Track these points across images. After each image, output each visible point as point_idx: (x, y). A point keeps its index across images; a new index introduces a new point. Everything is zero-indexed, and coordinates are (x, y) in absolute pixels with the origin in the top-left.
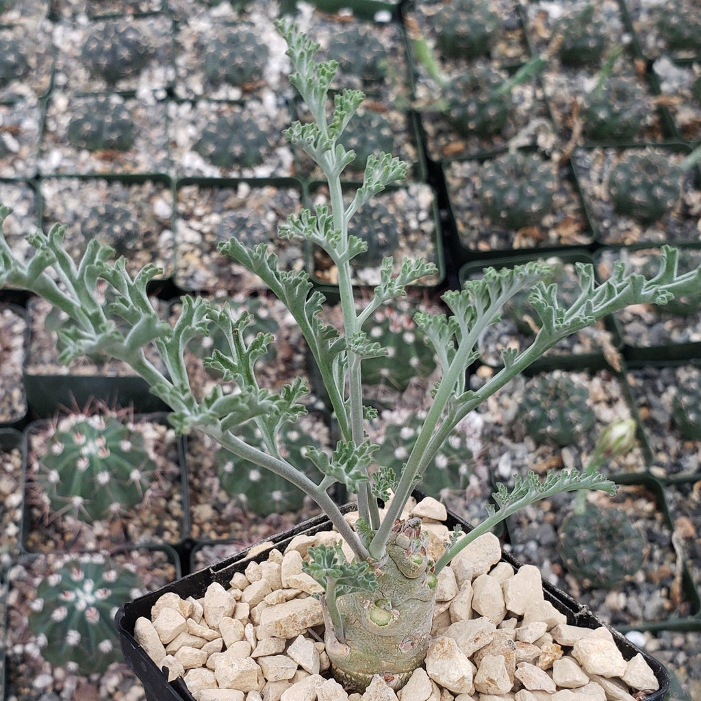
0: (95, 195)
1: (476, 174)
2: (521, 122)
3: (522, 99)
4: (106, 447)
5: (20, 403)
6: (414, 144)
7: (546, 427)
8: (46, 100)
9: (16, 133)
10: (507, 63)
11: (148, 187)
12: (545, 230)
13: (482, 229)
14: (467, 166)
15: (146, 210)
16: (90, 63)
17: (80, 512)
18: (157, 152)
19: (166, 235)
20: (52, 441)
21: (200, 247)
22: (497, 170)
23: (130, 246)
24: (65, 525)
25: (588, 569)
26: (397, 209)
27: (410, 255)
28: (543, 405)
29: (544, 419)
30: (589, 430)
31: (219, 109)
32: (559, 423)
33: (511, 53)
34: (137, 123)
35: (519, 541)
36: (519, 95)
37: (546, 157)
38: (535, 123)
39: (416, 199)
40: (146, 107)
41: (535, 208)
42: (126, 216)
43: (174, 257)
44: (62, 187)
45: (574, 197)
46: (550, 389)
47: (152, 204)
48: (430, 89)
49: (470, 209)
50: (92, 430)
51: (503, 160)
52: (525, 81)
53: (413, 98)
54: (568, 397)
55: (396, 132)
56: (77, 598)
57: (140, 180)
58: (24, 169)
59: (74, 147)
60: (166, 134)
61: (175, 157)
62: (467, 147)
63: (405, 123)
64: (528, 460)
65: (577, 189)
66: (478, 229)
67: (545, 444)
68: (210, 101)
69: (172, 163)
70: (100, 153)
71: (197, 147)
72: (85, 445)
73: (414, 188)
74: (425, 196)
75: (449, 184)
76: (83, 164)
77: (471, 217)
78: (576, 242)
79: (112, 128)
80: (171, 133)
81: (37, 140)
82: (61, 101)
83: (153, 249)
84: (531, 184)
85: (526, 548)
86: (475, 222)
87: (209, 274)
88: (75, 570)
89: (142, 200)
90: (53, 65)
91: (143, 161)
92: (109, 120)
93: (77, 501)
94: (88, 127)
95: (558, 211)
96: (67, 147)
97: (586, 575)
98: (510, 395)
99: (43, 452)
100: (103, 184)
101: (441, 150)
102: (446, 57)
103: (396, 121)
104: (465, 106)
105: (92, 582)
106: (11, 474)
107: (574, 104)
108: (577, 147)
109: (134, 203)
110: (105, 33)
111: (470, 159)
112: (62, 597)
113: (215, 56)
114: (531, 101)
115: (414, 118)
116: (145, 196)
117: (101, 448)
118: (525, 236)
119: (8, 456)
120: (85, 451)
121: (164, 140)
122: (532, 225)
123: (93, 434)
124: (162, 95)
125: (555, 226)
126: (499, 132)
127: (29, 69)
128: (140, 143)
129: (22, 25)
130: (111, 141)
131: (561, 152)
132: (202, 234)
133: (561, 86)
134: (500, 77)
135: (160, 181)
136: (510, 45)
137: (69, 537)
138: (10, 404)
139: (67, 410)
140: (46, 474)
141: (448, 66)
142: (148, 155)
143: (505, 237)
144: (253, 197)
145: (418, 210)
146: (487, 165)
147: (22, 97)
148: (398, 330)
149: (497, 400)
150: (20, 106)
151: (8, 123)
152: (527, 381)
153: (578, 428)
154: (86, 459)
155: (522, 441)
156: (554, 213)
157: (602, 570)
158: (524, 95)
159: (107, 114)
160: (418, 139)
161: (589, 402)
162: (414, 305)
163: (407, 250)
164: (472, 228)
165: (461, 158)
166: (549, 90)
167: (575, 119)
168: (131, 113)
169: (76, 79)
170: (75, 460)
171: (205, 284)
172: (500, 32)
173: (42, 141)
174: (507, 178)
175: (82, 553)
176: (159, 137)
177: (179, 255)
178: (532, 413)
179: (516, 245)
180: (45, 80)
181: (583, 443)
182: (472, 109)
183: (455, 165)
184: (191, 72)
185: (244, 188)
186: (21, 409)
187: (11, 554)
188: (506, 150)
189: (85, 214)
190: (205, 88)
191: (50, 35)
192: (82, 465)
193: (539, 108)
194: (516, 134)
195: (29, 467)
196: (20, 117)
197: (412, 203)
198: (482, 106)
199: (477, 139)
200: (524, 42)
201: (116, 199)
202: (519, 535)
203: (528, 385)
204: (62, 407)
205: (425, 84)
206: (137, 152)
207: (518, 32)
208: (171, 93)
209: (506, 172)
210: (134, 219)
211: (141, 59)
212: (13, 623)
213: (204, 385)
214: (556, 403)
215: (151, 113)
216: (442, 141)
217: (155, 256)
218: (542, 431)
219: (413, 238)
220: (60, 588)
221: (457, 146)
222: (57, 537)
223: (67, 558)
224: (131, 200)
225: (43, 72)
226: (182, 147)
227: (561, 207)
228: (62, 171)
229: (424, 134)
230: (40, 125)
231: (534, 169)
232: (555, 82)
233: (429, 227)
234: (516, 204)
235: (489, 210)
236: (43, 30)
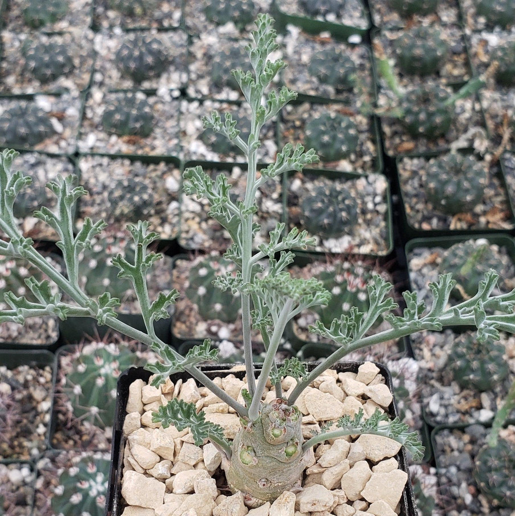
0: (120, 170)
1: (422, 168)
2: (461, 128)
3: (463, 111)
4: (119, 369)
5: (53, 330)
6: (374, 141)
7: (469, 375)
8: (86, 94)
9: (61, 119)
10: (452, 81)
11: (162, 166)
12: (476, 216)
13: (426, 213)
14: (416, 161)
15: (159, 185)
16: (121, 66)
17: (96, 419)
18: (170, 139)
19: (174, 205)
20: (78, 361)
21: (199, 215)
22: (440, 166)
23: (145, 212)
24: (83, 428)
25: (497, 491)
26: (357, 193)
27: (366, 230)
28: (468, 357)
29: (468, 369)
30: (504, 380)
31: (221, 106)
32: (479, 373)
33: (456, 72)
34: (156, 115)
35: (443, 465)
36: (461, 107)
37: (480, 158)
38: (473, 130)
39: (373, 186)
40: (163, 103)
41: (469, 198)
42: (144, 188)
43: (179, 222)
44: (95, 163)
45: (501, 191)
46: (475, 344)
47: (165, 180)
48: (389, 98)
49: (416, 196)
50: (109, 354)
51: (445, 158)
52: (467, 96)
53: (375, 105)
54: (488, 352)
55: (360, 132)
56: (90, 487)
57: (156, 160)
58: (67, 146)
59: (106, 132)
60: (178, 125)
61: (184, 144)
62: (416, 146)
63: (368, 124)
64: (454, 400)
65: (504, 185)
66: (423, 212)
67: (468, 389)
68: (214, 100)
69: (182, 148)
70: (126, 138)
71: (202, 137)
72: (103, 366)
73: (372, 177)
74: (381, 184)
75: (400, 175)
76: (113, 146)
77: (417, 203)
78: (501, 227)
79: (137, 120)
80: (182, 124)
81: (77, 124)
82: (97, 95)
83: (163, 215)
84: (466, 179)
85: (448, 471)
86: (420, 206)
87: (205, 237)
88: (90, 464)
89: (157, 176)
90: (93, 65)
91: (159, 146)
92: (134, 112)
93: (94, 410)
94: (118, 117)
95: (488, 201)
96: (100, 131)
97: (495, 496)
98: (442, 347)
99: (69, 370)
100: (127, 162)
101: (396, 148)
102: (403, 74)
103: (361, 123)
104: (417, 114)
105: (103, 475)
106: (43, 385)
107: (505, 116)
108: (505, 151)
109: (150, 178)
110: (135, 43)
111: (418, 156)
112: (79, 485)
113: (220, 65)
114: (470, 112)
115: (375, 121)
116: (159, 173)
117: (115, 370)
118: (460, 220)
119: (41, 371)
120: (103, 371)
121: (176, 130)
122: (466, 212)
123: (109, 358)
124: (176, 94)
125: (485, 213)
126: (443, 136)
127: (74, 67)
128: (158, 131)
129: (70, 33)
130: (135, 128)
131: (492, 154)
132: (202, 205)
133: (495, 101)
134: (447, 93)
135: (172, 162)
136: (455, 66)
137: (85, 438)
138: (46, 331)
139: (90, 338)
140: (72, 387)
141: (405, 80)
142: (163, 141)
143: (444, 220)
144: (243, 178)
145: (375, 195)
146: (432, 161)
147: (67, 90)
148: (354, 290)
149: (431, 350)
150: (65, 97)
151: (55, 110)
152: (456, 338)
153: (495, 377)
154: (103, 378)
155: (449, 385)
156: (484, 203)
157: (508, 493)
158: (465, 107)
159: (133, 107)
160: (378, 138)
161: (505, 357)
162: (368, 270)
163: (364, 226)
164: (418, 211)
165: (411, 155)
166: (485, 104)
167: (505, 128)
168: (151, 107)
169: (110, 77)
170: (95, 378)
171: (202, 244)
172: (448, 55)
173: (81, 126)
174: (448, 173)
175: (95, 451)
176: (173, 127)
177: (183, 221)
178: (459, 363)
179: (452, 227)
180: (86, 77)
181: (498, 389)
182: (422, 116)
183: (406, 160)
184: (200, 77)
185: (237, 171)
186: (54, 336)
187: (39, 448)
188: (448, 151)
189: (113, 185)
190: (210, 90)
191: (92, 41)
192: (100, 382)
193: (477, 118)
194: (457, 138)
195: (58, 381)
196: (65, 105)
197: (370, 189)
198: (430, 115)
199: (425, 141)
200: (467, 64)
201: (137, 175)
202: (443, 460)
203: (457, 340)
204: (87, 336)
205: (385, 94)
206: (155, 138)
207: (463, 56)
208: (183, 93)
209: (447, 168)
210: (150, 191)
211: (162, 65)
212: (38, 503)
213: (196, 324)
214: (479, 356)
215: (167, 108)
216: (397, 140)
217: (164, 221)
218: (466, 378)
219: (369, 216)
220: (78, 478)
221: (409, 145)
222: (77, 437)
223: (84, 454)
224: (148, 175)
225: (85, 70)
226: (191, 136)
227: (490, 198)
228: (95, 151)
229: (382, 134)
230: (80, 112)
231: (470, 167)
232: (490, 98)
233: (382, 208)
234: (454, 195)
235: (432, 198)
236: (86, 37)
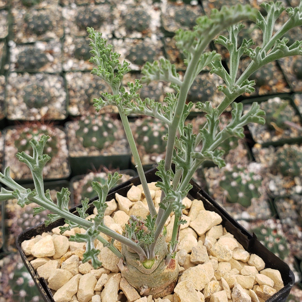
5: (67, 169)
7: (288, 169)
8: (63, 40)
9: (51, 53)
16: (80, 24)
27: (218, 99)
29: (287, 166)
31: (134, 42)
32: (294, 167)
41: (267, 78)
42: (104, 87)
44: (75, 76)
45: (280, 73)
46: (288, 153)
58: (56, 68)
59: (77, 58)
64: (281, 183)
68: (130, 38)
71: (128, 57)
78: (283, 91)
81: (60, 56)
82: (69, 40)
84: (265, 69)
90: (63, 25)
94: (84, 51)
98: (269, 155)
100: (91, 74)
113: (130, 21)
118: (263, 89)
124: (111, 36)
125: (274, 85)
127: (53, 27)
138: (63, 169)
147: (52, 38)
149: (264, 157)
150: (52, 42)
151: (48, 49)
152: (276, 150)
155: (276, 174)
169: (74, 30)
173: (63, 56)
178: (282, 164)
179: (260, 93)
180: (61, 31)
184: (120, 27)
186: (67, 172)
189: (87, 87)
190: (127, 33)
191: (61, 12)
196: (52, 47)
197: (216, 78)
216: (224, 52)
218: (286, 171)
225: (59, 28)
227: (276, 77)
228: (73, 69)
236: (58, 10)
